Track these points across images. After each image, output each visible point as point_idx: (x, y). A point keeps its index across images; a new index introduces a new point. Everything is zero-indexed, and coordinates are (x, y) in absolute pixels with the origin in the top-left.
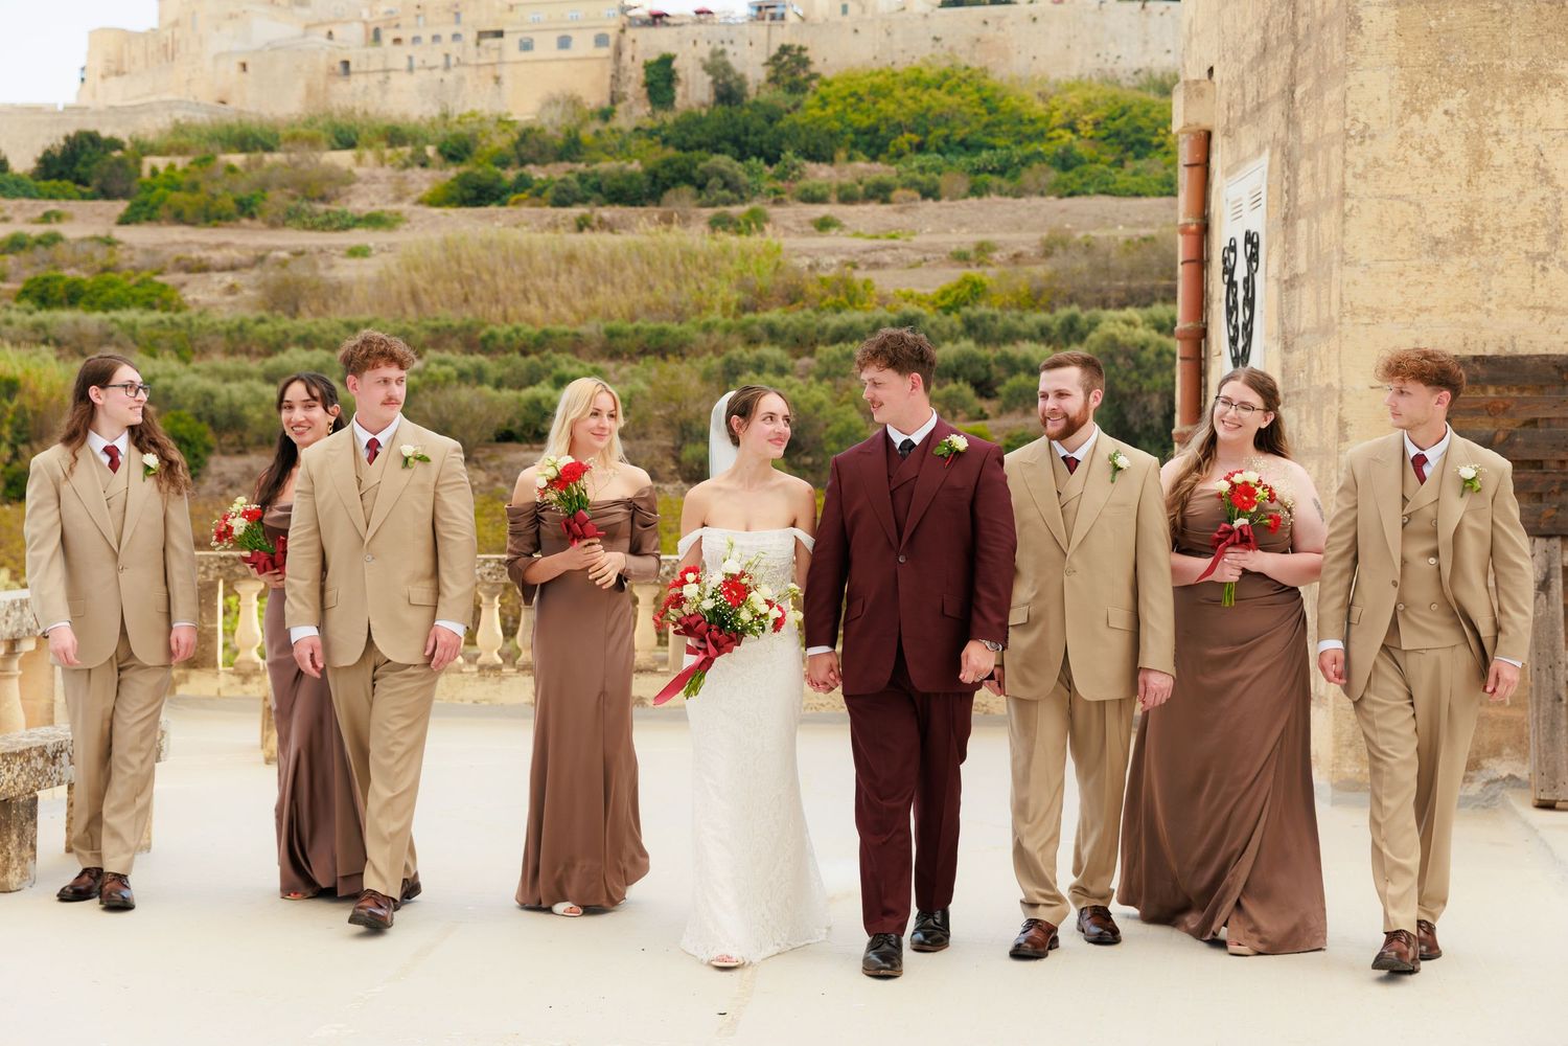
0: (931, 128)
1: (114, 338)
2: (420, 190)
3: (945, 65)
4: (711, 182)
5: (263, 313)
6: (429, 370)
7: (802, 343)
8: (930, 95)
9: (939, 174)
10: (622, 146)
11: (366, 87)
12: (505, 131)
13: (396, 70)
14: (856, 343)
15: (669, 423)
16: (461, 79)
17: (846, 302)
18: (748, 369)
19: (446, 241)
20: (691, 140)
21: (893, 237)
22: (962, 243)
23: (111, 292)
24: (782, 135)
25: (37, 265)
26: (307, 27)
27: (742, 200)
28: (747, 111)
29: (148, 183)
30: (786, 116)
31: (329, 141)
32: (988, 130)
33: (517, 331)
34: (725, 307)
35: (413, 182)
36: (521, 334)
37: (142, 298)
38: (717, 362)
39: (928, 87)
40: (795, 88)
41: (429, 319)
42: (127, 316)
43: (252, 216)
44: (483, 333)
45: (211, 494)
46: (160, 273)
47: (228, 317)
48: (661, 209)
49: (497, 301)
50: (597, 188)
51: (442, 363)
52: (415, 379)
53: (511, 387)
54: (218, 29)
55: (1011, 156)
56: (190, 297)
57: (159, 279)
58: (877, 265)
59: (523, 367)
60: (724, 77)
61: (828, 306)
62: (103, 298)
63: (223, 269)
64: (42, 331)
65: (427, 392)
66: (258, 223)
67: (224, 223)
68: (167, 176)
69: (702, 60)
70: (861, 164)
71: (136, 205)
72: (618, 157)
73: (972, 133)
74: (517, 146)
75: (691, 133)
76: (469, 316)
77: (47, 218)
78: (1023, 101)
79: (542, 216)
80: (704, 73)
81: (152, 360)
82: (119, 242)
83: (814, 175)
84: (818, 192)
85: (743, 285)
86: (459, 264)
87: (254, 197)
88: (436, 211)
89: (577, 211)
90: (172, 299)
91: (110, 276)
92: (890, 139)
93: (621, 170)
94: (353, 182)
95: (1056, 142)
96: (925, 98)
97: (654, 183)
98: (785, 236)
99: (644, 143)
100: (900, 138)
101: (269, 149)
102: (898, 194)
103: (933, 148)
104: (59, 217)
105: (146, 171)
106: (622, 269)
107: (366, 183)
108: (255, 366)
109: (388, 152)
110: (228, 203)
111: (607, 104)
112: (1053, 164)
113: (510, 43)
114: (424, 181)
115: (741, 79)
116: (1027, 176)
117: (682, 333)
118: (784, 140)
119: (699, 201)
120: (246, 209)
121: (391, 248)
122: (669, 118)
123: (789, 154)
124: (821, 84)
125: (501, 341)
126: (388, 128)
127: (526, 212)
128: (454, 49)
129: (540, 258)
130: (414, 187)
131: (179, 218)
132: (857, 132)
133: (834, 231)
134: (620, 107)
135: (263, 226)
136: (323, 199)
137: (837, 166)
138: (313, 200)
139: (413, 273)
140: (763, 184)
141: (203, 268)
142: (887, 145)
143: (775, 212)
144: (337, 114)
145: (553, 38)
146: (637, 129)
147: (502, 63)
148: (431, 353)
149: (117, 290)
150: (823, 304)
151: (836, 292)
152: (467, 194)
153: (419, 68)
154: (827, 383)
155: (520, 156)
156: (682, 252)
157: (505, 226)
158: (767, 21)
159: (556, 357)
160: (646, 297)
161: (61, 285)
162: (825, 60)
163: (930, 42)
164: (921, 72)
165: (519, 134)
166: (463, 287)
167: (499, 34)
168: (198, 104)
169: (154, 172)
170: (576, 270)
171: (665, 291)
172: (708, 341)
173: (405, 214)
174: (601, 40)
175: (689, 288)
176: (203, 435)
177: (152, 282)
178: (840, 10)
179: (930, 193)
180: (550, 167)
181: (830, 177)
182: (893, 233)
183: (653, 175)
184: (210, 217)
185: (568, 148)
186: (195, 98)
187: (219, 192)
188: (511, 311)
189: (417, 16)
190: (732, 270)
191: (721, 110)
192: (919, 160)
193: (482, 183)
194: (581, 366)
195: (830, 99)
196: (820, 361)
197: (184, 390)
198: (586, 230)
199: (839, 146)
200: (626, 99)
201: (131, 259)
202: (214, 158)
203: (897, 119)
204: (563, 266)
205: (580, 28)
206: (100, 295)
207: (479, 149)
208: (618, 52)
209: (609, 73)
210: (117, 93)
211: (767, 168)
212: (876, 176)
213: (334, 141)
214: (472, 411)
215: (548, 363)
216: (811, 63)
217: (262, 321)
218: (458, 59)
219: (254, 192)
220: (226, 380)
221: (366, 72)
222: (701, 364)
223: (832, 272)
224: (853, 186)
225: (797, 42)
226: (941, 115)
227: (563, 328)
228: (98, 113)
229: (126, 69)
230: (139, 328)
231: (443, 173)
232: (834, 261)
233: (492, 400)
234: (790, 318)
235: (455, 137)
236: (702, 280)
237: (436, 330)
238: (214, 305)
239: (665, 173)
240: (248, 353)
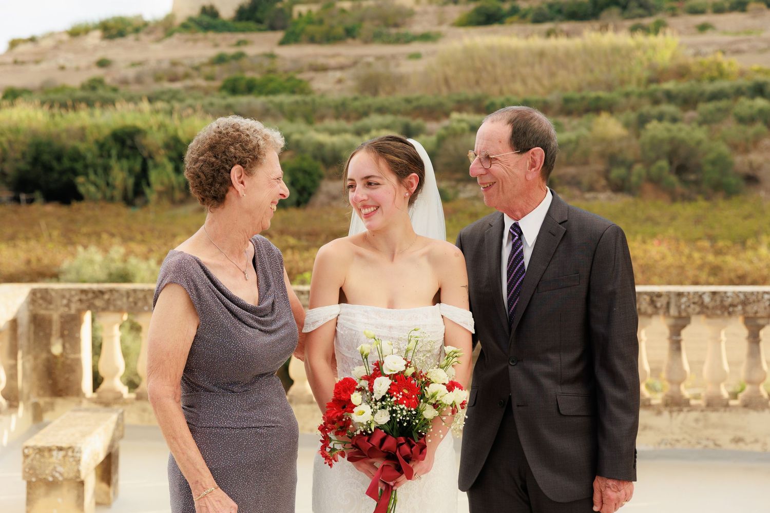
1: (271, 111)
2: (453, 18)
4: (631, 4)
5: (356, 94)
6: (452, 126)
14: (724, 101)
15: (602, 155)
17: (717, 76)
18: (652, 119)
19: (465, 48)
21: (749, 34)
23: (271, 85)
25: (231, 71)
27: (651, 15)
29: (296, 21)
34: (639, 81)
35: (449, 13)
37: (288, 87)
38: (632, 116)
41: (454, 95)
42: (279, 98)
43: (354, 37)
44: (487, 102)
45: (322, 205)
46: (299, 73)
47: (337, 98)
48: (600, 22)
49: (496, 82)
50: (560, 11)
51: (460, 121)
52: (443, 132)
56: (315, 87)
57: (299, 76)
58: (738, 52)
61: (706, 78)
62: (267, 88)
63: (336, 69)
65: (450, 139)
66: (357, 41)
67: (337, 42)
68: (307, 17)
71: (289, 33)
76: (479, 92)
77: (240, 43)
79: (525, 29)
81: (289, 124)
82: (278, 56)
84: (699, 7)
85: (652, 67)
86: (473, 61)
87: (355, 26)
88: (462, 30)
89: (547, 26)
90: (305, 88)
91: (271, 76)
94: (413, 15)
97: (594, 7)
98: (679, 35)
102: (751, 6)
104: (245, 43)
105: (295, 14)
106: (573, 61)
107: (421, 15)
108: (350, 126)
110: (340, 30)
114: (455, 12)
117: (610, 98)
119: (623, 17)
120: (350, 33)
121: (434, 53)
127: (517, 27)
129: (522, 55)
130: (450, 16)
131: (312, 40)
133: (709, 31)
135: (361, 43)
136: (396, 25)
138: (390, 26)
139: (446, 67)
140: (664, 5)
141: (324, 69)
143: (671, 21)
148: (455, 116)
149: (274, 84)
150: (702, 77)
151: (711, 69)
152: (481, 18)
154: (705, 128)
156: (611, 49)
157: (502, 37)
160: (589, 77)
161: (243, 82)
166: (475, 75)
169: (300, 15)
170: (544, 62)
171: (600, 72)
172: (627, 103)
173: (444, 32)
175: (615, 70)
176: (317, 168)
177: (294, 78)
182: (748, 31)
183: (594, 3)
184: (330, 38)
187: (335, 24)
188: (504, 88)
190: (644, 57)
193: (489, 12)
196: (700, 113)
197: (308, 141)
198: (552, 36)
201: (283, 65)
202: (333, 4)
204: (537, 60)
206: (265, 87)
217: (356, 99)
219: (355, 24)
220: (332, 134)
222: (623, 117)
223: (708, 57)
224: (722, 2)
227: (536, 96)
230: (284, 105)
231: (467, 7)
232: (710, 50)
234: (681, 86)
237: (459, 102)
238: (329, 90)
239: (603, 1)
240: (348, 118)
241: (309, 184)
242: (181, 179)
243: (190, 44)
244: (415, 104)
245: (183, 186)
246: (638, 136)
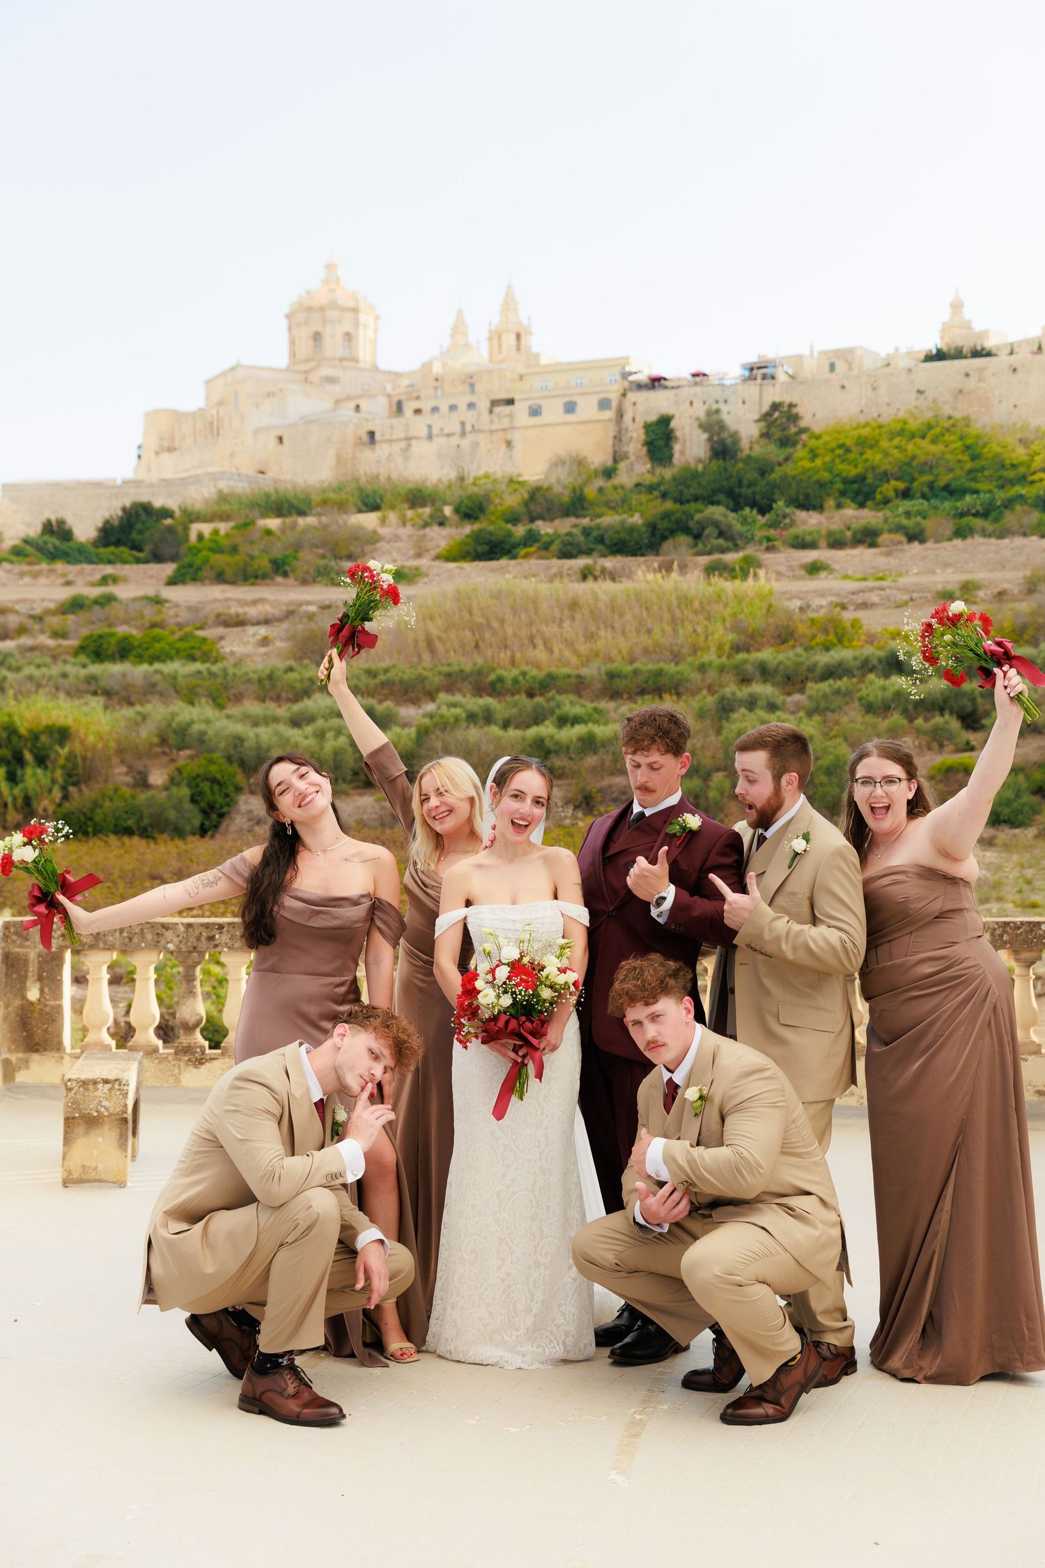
0: (916, 475)
1: (158, 688)
2: (438, 547)
3: (928, 416)
4: (707, 532)
5: (292, 663)
6: (440, 712)
7: (792, 680)
8: (915, 445)
9: (924, 518)
10: (623, 501)
11: (390, 455)
12: (515, 490)
13: (416, 438)
14: (845, 679)
16: (476, 445)
17: (835, 641)
18: (740, 706)
19: (458, 592)
20: (688, 493)
21: (881, 579)
22: (947, 582)
23: (157, 646)
24: (774, 486)
25: (93, 623)
26: (337, 402)
27: (736, 548)
28: (740, 465)
29: (195, 547)
30: (777, 468)
31: (356, 505)
32: (971, 475)
33: (524, 674)
34: (720, 647)
35: (432, 539)
36: (527, 677)
37: (185, 650)
38: (710, 700)
39: (913, 437)
40: (786, 442)
41: (442, 665)
42: (169, 667)
43: (285, 575)
44: (492, 677)
45: (240, 831)
46: (201, 628)
47: (260, 667)
48: (660, 558)
49: (506, 647)
50: (601, 540)
51: (455, 705)
52: (427, 721)
53: (517, 727)
54: (257, 406)
55: (994, 499)
56: (227, 650)
57: (200, 633)
58: (865, 606)
59: (529, 708)
60: (719, 434)
61: (817, 644)
62: (151, 652)
63: (258, 623)
64: (93, 683)
65: (438, 733)
66: (291, 581)
67: (259, 581)
68: (211, 541)
69: (698, 419)
70: (850, 512)
71: (184, 567)
72: (620, 511)
73: (955, 479)
74: (526, 504)
75: (688, 487)
76: (480, 661)
77: (104, 580)
78: (1005, 447)
79: (549, 567)
80: (700, 431)
81: (190, 707)
82: (166, 601)
83: (805, 522)
84: (808, 538)
85: (737, 627)
86: (471, 614)
87: (287, 557)
88: (452, 565)
89: (581, 562)
90: (211, 651)
91: (157, 631)
92: (877, 487)
93: (622, 523)
94: (377, 541)
95: (1038, 485)
96: (910, 447)
97: (653, 534)
98: (777, 580)
99: (644, 497)
100: (886, 486)
101: (302, 513)
102: (884, 538)
103: (918, 494)
104: (115, 580)
105: (193, 537)
106: (621, 615)
107: (389, 541)
108: (282, 711)
109: (410, 513)
110: (264, 563)
111: (610, 463)
112: (1035, 506)
113: (520, 409)
114: (441, 538)
115: (735, 436)
116: (1010, 518)
117: (678, 673)
118: (776, 490)
119: (695, 550)
120: (280, 568)
121: (410, 600)
122: (668, 473)
123: (781, 503)
124: (810, 438)
125: (509, 683)
126: (410, 491)
127: (534, 564)
128: (469, 416)
129: (545, 605)
130: (433, 544)
131: (220, 578)
132: (845, 481)
133: (823, 574)
134: (622, 465)
135: (295, 583)
136: (350, 557)
137: (826, 513)
138: (341, 558)
139: (429, 623)
140: (755, 532)
141: (240, 622)
142: (874, 492)
143: (767, 558)
144: (363, 480)
145: (559, 404)
146: (638, 485)
147: (513, 428)
148: (443, 697)
149: (162, 644)
150: (813, 643)
151: (826, 632)
152: (480, 549)
153: (438, 436)
154: (817, 718)
155: (529, 513)
156: (678, 598)
157: (515, 577)
158: (759, 381)
159: (559, 698)
160: (645, 640)
161: (113, 641)
162: (814, 415)
163: (914, 395)
164: (905, 423)
165: (529, 493)
166: (474, 634)
167: (510, 402)
168: (239, 475)
169: (200, 537)
170: (578, 616)
171: (661, 634)
172: (703, 680)
173: (424, 569)
174: (604, 404)
175: (685, 631)
176: (234, 776)
177: (192, 636)
178: (827, 368)
179: (915, 536)
180: (557, 522)
181: (819, 524)
182: (881, 575)
183: (652, 527)
184: (248, 576)
185: (573, 504)
186: (237, 469)
187: (256, 553)
188: (518, 655)
189: (436, 388)
190: (727, 613)
191: (716, 465)
192: (904, 506)
193: (493, 538)
194: (582, 706)
195: (818, 451)
196: (810, 697)
197: (217, 733)
198: (590, 578)
199: (828, 495)
200: (627, 458)
201: (177, 616)
202: (253, 523)
203: (883, 468)
204: (567, 612)
205: (584, 394)
206: (147, 649)
207: (492, 507)
208: (620, 415)
209: (611, 434)
210: (169, 467)
211: (760, 517)
212: (863, 522)
213: (359, 504)
214: (479, 750)
215: (552, 704)
216: (801, 418)
217: (291, 669)
218: (473, 426)
219: (287, 553)
220: (256, 724)
221: (390, 441)
223: (822, 613)
224: (841, 532)
225: (787, 399)
226: (925, 463)
227: (566, 670)
228: (151, 485)
229: (177, 445)
230: (180, 679)
231: (460, 530)
232: (824, 603)
233: (499, 739)
234: (781, 657)
235: (470, 497)
236: (698, 623)
237: (449, 675)
238: (249, 656)
239: (664, 524)
240: (278, 699)
241: (220, 800)
242: (17, 791)
243: (27, 580)
244: (382, 677)
245: (20, 801)
246: (719, 732)
